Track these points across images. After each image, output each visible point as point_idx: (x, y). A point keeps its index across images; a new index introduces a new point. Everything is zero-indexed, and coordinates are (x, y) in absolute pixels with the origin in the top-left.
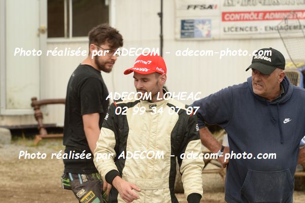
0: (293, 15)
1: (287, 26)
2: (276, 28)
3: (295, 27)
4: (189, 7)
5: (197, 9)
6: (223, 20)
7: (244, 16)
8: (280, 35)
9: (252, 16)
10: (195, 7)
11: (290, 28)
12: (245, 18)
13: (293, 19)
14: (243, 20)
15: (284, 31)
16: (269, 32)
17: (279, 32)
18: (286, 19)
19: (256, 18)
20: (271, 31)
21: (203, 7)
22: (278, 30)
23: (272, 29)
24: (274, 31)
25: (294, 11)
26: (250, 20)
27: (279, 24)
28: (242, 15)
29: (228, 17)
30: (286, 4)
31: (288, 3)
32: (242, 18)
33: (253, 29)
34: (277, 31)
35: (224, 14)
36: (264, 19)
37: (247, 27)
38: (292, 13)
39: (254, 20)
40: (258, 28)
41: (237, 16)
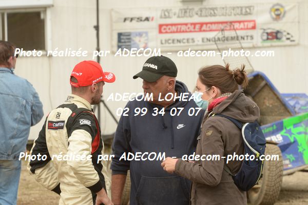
0: (230, 26)
1: (224, 37)
2: (213, 40)
3: (232, 38)
4: (125, 20)
5: (134, 22)
6: (160, 32)
7: (181, 28)
8: (217, 46)
9: (189, 28)
10: (132, 19)
11: (227, 39)
12: (182, 30)
13: (230, 30)
14: (180, 32)
15: (221, 42)
16: (206, 43)
17: (216, 44)
18: (223, 30)
19: (193, 30)
20: (208, 43)
21: (140, 19)
22: (215, 41)
23: (210, 41)
24: (211, 42)
25: (231, 22)
26: (186, 32)
27: (216, 35)
28: (179, 26)
29: (165, 29)
30: (223, 15)
31: (225, 14)
32: (179, 30)
33: (190, 41)
34: (214, 43)
35: (161, 26)
36: (200, 30)
37: (184, 39)
38: (229, 24)
39: (191, 31)
40: (196, 40)
41: (174, 28)
